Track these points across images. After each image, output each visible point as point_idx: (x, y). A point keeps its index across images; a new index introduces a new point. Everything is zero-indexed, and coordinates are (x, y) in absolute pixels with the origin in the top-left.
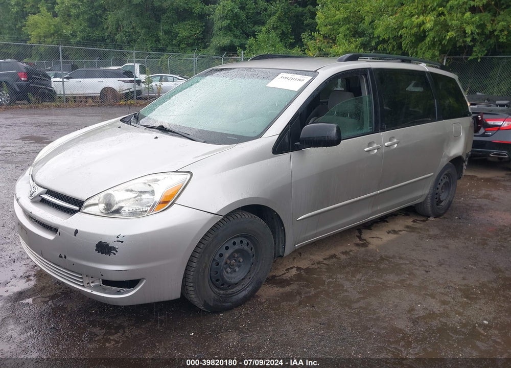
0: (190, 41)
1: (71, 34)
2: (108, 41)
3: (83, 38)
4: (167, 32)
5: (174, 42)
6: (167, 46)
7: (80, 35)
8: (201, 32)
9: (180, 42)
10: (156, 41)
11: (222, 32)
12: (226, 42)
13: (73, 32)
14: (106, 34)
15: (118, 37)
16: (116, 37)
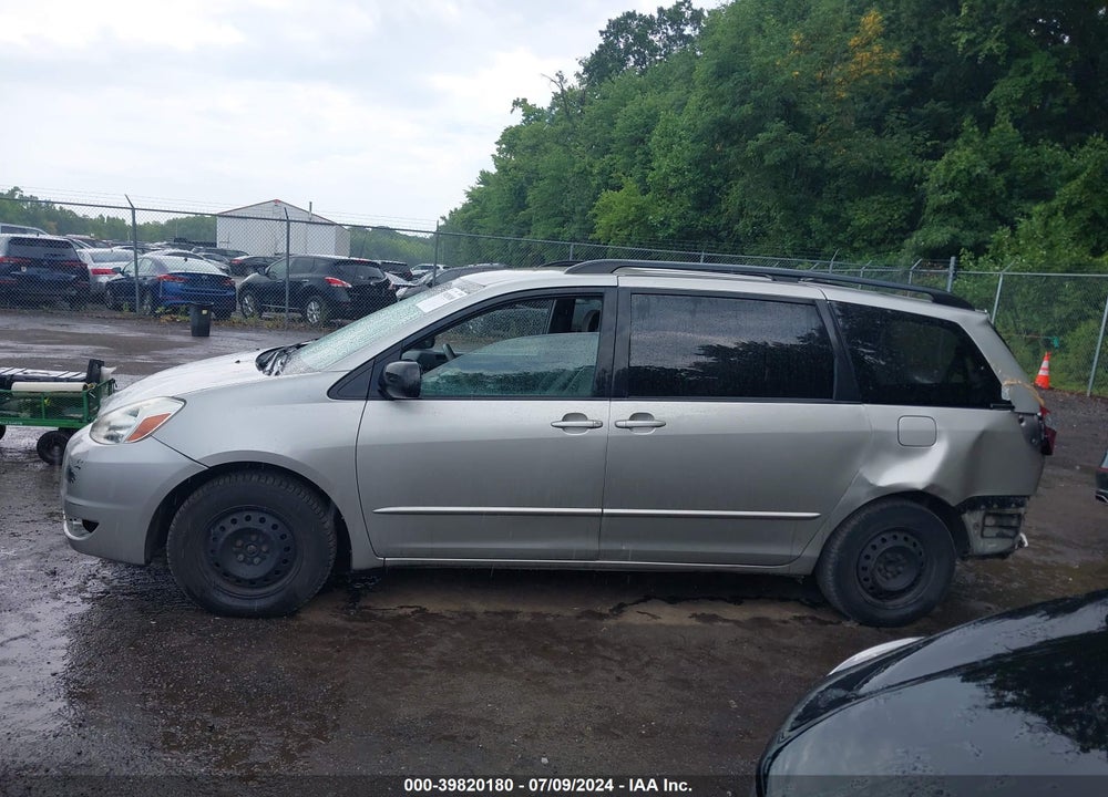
0: (876, 235)
1: (662, 223)
2: (724, 234)
3: (680, 230)
4: (827, 218)
5: (841, 237)
6: (824, 244)
7: (675, 223)
8: (903, 217)
9: (854, 237)
10: (803, 234)
11: (939, 217)
12: (940, 239)
13: (666, 218)
14: (723, 221)
15: (739, 227)
16: (736, 227)
